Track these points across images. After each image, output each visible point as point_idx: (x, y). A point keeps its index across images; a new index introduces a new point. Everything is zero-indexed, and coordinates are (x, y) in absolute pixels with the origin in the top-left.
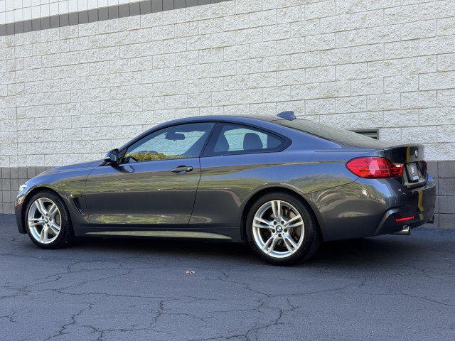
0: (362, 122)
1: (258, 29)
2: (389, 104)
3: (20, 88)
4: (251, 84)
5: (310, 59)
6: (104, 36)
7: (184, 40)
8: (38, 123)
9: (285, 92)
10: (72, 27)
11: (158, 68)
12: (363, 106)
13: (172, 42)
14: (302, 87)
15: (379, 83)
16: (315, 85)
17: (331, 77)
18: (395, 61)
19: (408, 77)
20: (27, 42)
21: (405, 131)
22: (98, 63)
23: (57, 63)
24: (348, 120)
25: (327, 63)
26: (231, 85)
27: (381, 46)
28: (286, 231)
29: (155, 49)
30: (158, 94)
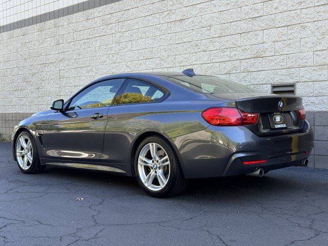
0: (283, 77)
1: (208, 4)
2: (304, 61)
3: (61, 57)
4: (202, 48)
5: (244, 26)
6: (109, 16)
7: (157, 15)
8: (71, 81)
9: (226, 53)
10: (91, 10)
11: (141, 38)
12: (283, 64)
13: (150, 18)
14: (238, 49)
15: (297, 44)
16: (248, 47)
17: (260, 40)
18: (310, 24)
19: (319, 37)
20: (65, 23)
21: (317, 85)
22: (106, 36)
23: (82, 38)
24: (272, 76)
25: (257, 28)
26: (189, 49)
27: (298, 11)
28: (160, 168)
29: (140, 24)
30: (141, 58)
